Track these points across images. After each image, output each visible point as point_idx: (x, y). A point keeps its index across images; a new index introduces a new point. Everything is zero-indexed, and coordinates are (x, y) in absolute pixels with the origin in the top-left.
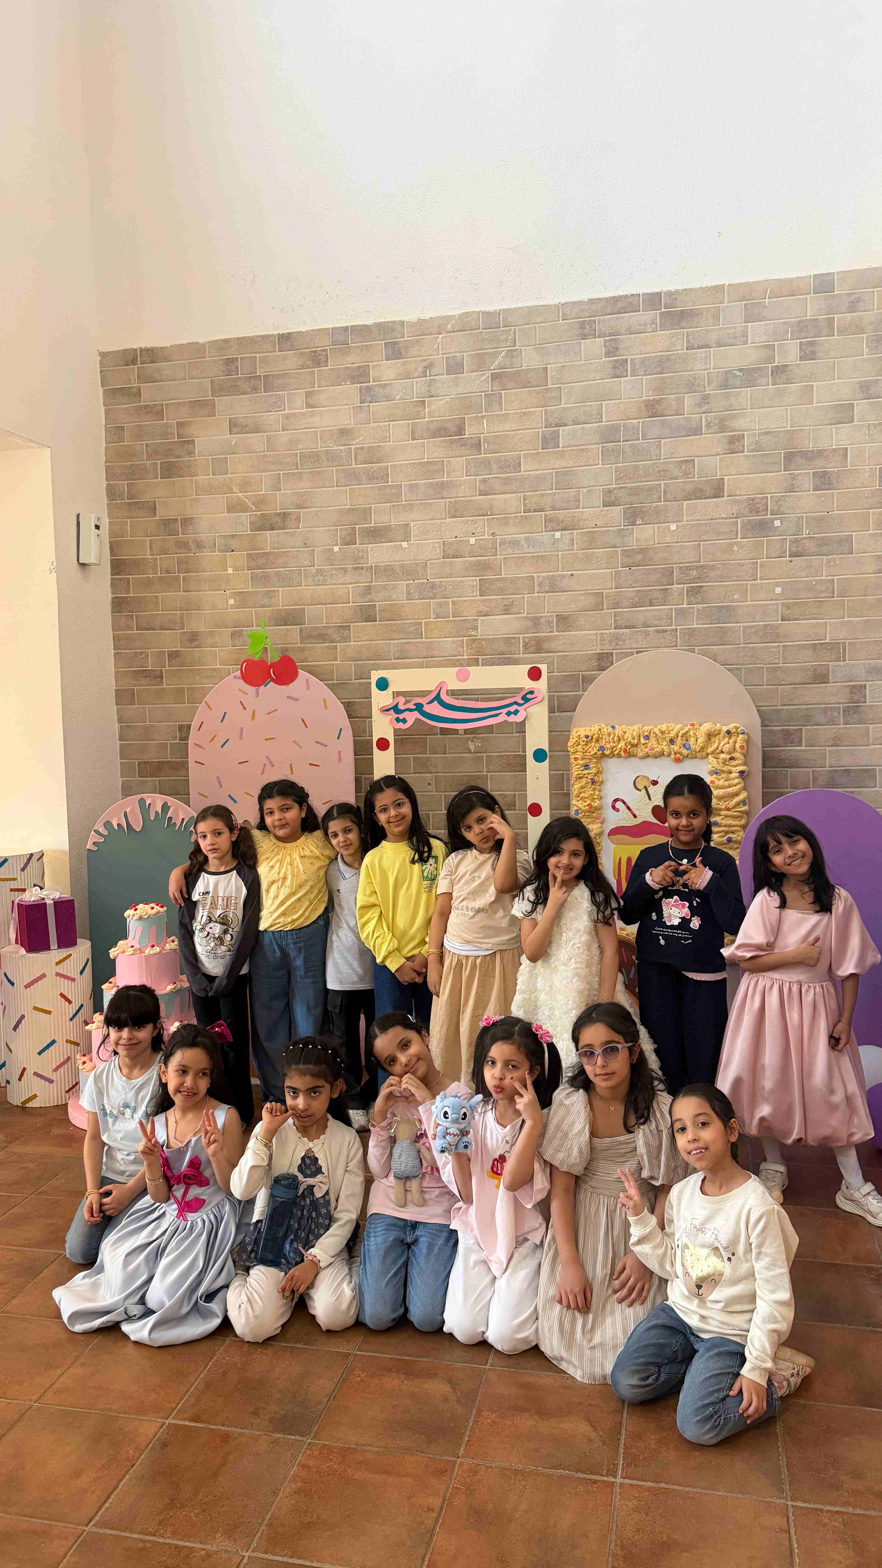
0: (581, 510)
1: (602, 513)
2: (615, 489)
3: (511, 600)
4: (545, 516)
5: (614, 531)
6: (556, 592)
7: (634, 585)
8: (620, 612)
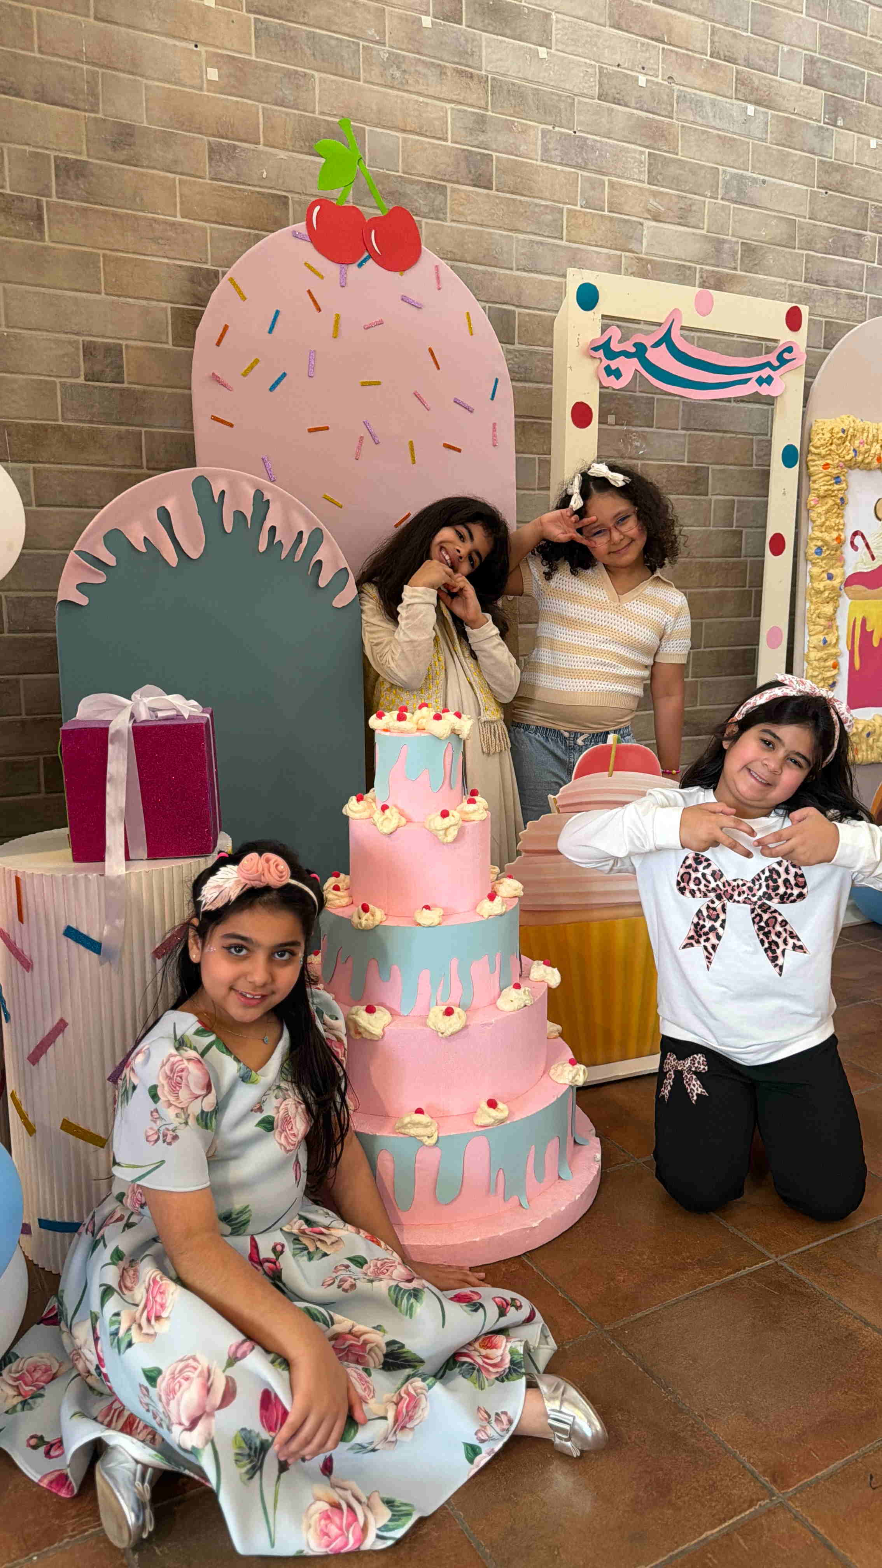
0: (778, 78)
1: (802, 93)
2: (819, 59)
3: (689, 202)
4: (737, 72)
5: (812, 127)
6: (744, 204)
7: (829, 219)
8: (813, 256)
